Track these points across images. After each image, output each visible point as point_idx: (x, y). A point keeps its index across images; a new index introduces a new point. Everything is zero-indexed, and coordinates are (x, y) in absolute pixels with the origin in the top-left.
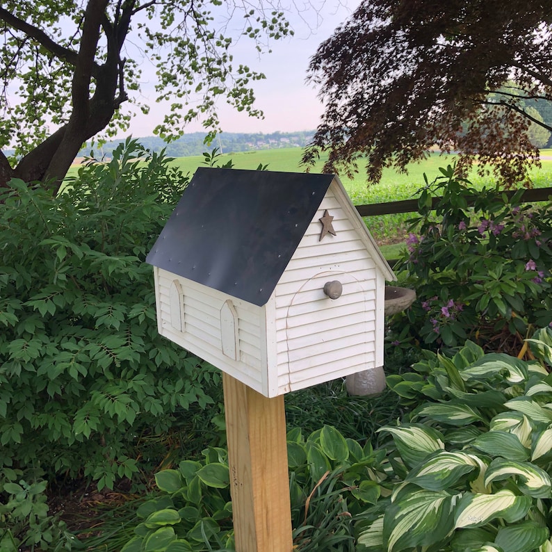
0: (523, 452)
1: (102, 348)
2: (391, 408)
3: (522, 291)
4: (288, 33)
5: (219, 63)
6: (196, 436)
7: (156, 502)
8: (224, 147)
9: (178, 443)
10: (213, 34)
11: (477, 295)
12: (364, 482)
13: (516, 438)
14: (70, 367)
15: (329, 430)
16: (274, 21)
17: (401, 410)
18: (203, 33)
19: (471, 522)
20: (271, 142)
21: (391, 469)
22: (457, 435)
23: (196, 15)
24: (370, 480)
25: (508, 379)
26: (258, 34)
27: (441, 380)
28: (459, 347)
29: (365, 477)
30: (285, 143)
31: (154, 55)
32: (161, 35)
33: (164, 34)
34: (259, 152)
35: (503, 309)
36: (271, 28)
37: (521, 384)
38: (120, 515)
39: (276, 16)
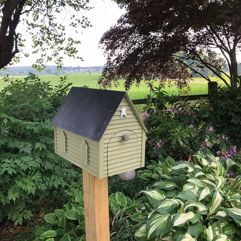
0: (195, 198)
1: (22, 162)
2: (139, 184)
3: (189, 136)
4: (89, 26)
5: (60, 36)
6: (55, 200)
7: (44, 228)
8: (54, 72)
9: (47, 204)
10: (57, 24)
11: (171, 138)
12: (134, 213)
13: (193, 193)
14: (8, 170)
15: (119, 193)
16: (83, 21)
17: (144, 185)
18: (52, 24)
19: (179, 224)
20: (76, 70)
21: (144, 208)
22: (168, 193)
23: (49, 16)
24: (137, 212)
25: (188, 170)
26: (76, 26)
27: (160, 172)
28: (165, 159)
29: (135, 211)
30: (82, 71)
31: (30, 33)
32: (33, 24)
33: (34, 24)
34: (70, 75)
35: (181, 143)
36: (82, 23)
37: (193, 173)
38: (23, 236)
39: (84, 19)
